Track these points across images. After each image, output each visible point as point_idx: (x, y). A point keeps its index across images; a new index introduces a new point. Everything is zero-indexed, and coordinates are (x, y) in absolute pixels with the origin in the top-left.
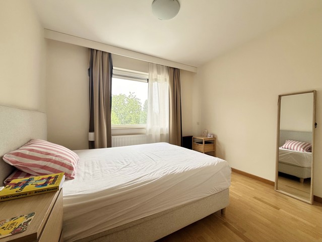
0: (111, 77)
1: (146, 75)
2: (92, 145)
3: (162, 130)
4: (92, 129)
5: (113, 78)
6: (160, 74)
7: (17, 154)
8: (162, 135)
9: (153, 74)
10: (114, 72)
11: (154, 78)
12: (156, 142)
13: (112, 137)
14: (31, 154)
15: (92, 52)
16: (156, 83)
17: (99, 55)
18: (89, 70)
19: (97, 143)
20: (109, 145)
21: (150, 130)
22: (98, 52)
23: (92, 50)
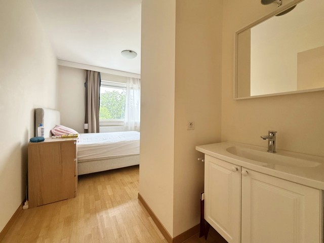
0: (100, 86)
1: (125, 85)
2: (86, 131)
3: (136, 123)
4: (86, 122)
5: (101, 87)
6: (135, 84)
7: (56, 130)
8: (135, 127)
9: (131, 84)
10: (101, 83)
11: (130, 87)
12: (131, 130)
13: (100, 127)
14: (61, 130)
15: (87, 72)
16: (132, 90)
17: (92, 73)
18: (85, 83)
19: (90, 130)
20: (98, 131)
21: (127, 123)
22: (91, 72)
23: (87, 71)
